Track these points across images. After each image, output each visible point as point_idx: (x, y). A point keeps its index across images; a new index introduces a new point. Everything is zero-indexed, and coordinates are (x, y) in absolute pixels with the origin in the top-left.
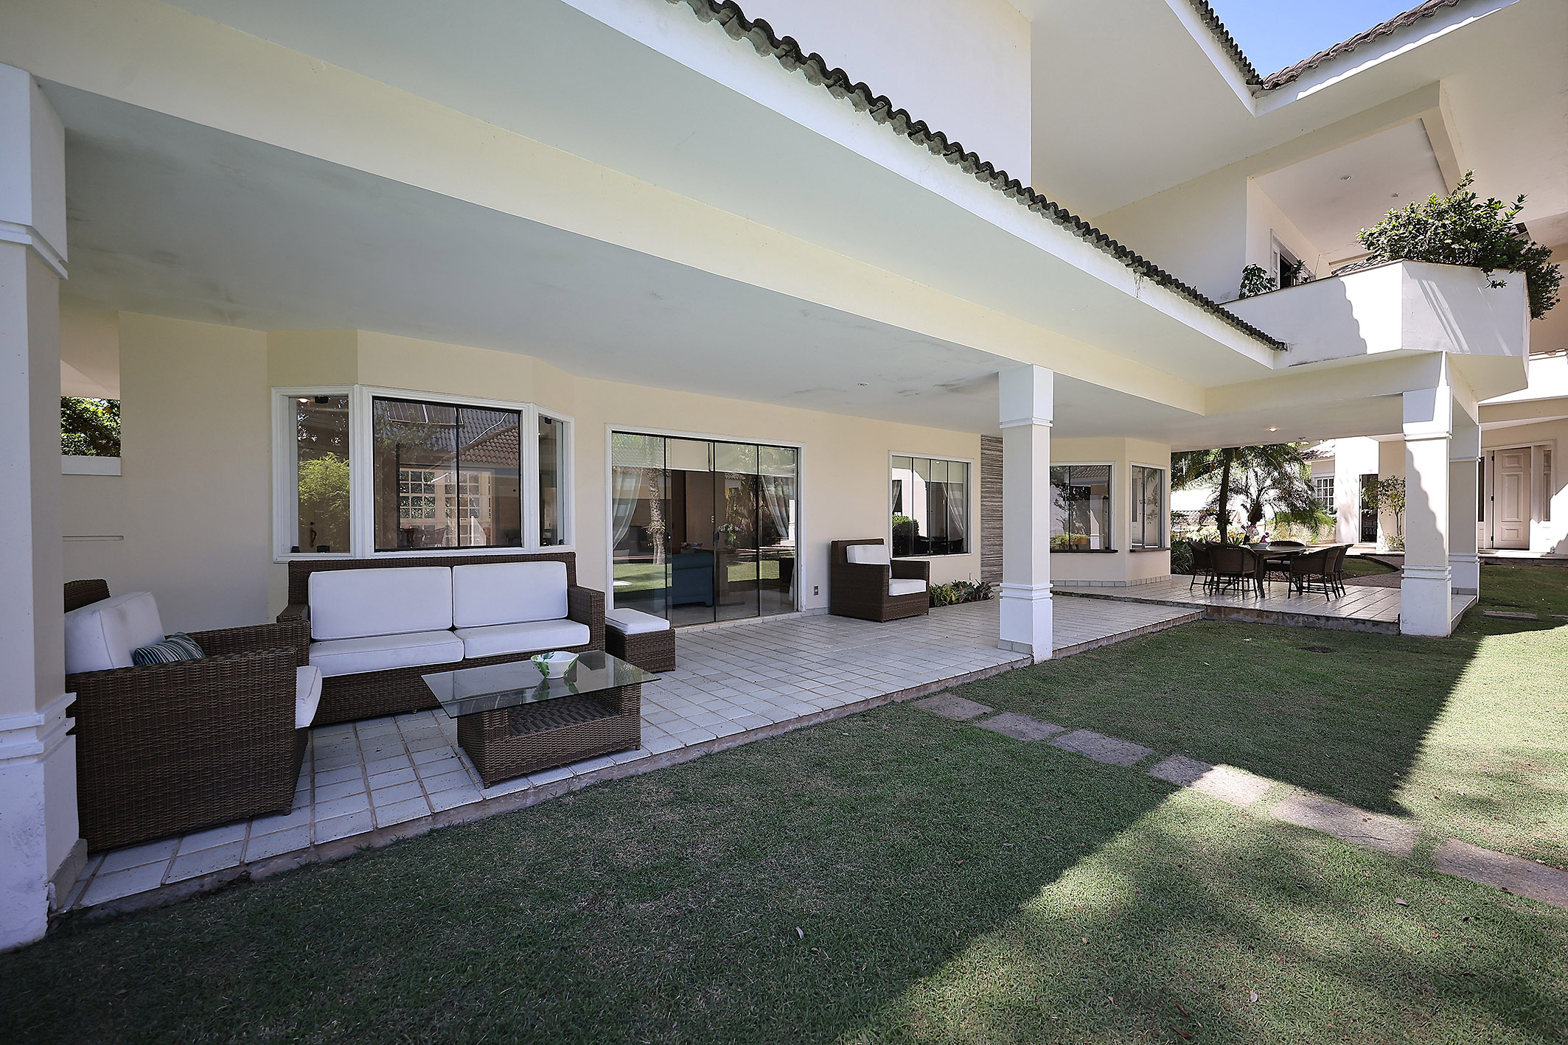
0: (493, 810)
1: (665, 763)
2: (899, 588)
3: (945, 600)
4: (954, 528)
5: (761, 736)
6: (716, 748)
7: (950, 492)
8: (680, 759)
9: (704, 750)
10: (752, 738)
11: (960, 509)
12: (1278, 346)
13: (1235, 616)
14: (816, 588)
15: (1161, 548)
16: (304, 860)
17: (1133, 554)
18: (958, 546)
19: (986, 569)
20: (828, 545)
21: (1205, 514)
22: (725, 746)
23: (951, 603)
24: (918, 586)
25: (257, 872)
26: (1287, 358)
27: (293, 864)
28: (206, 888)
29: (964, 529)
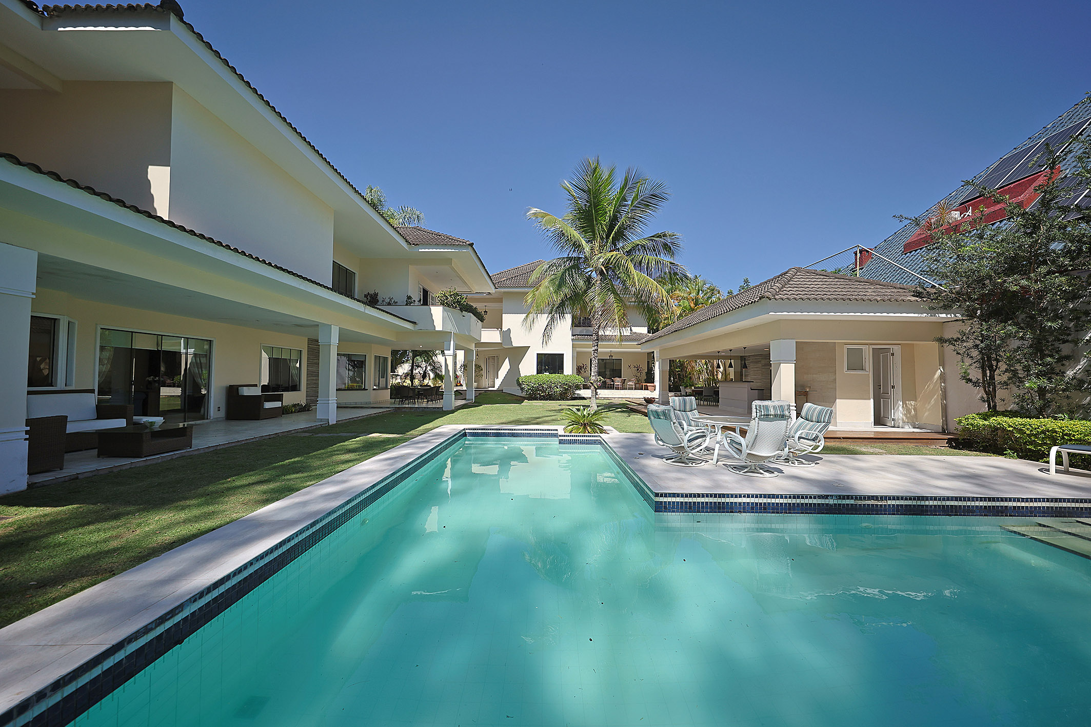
0: (148, 463)
1: (202, 452)
2: (268, 405)
3: (289, 411)
4: (293, 380)
5: (233, 444)
6: (219, 448)
7: (291, 363)
8: (207, 450)
9: (215, 448)
10: (231, 445)
11: (296, 371)
12: (414, 323)
13: (403, 410)
14: (219, 408)
15: (386, 388)
16: (94, 473)
17: (375, 391)
18: (295, 388)
19: (309, 398)
20: (227, 387)
21: (406, 375)
22: (221, 447)
23: (292, 412)
24: (278, 404)
25: (80, 476)
26: (417, 327)
27: (91, 475)
28: (66, 480)
29: (298, 380)
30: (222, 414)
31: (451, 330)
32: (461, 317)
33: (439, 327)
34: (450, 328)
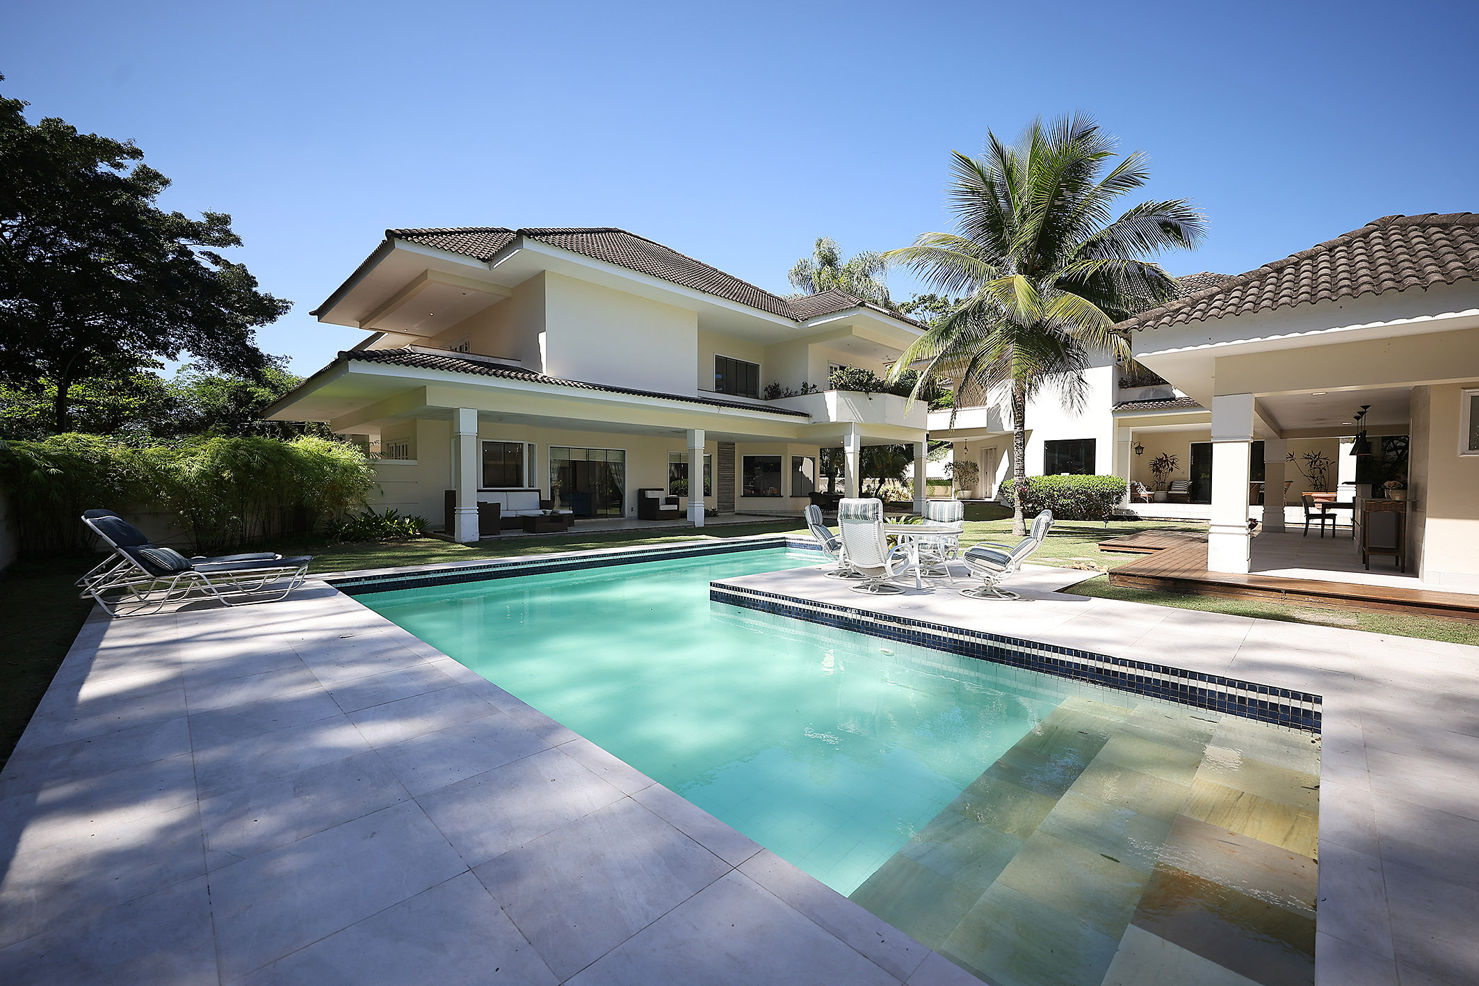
2: (664, 507)
12: (807, 416)
14: (632, 508)
17: (793, 498)
20: (638, 491)
24: (673, 507)
26: (812, 420)
30: (635, 514)
31: (851, 420)
32: (869, 401)
33: (833, 419)
34: (848, 417)
